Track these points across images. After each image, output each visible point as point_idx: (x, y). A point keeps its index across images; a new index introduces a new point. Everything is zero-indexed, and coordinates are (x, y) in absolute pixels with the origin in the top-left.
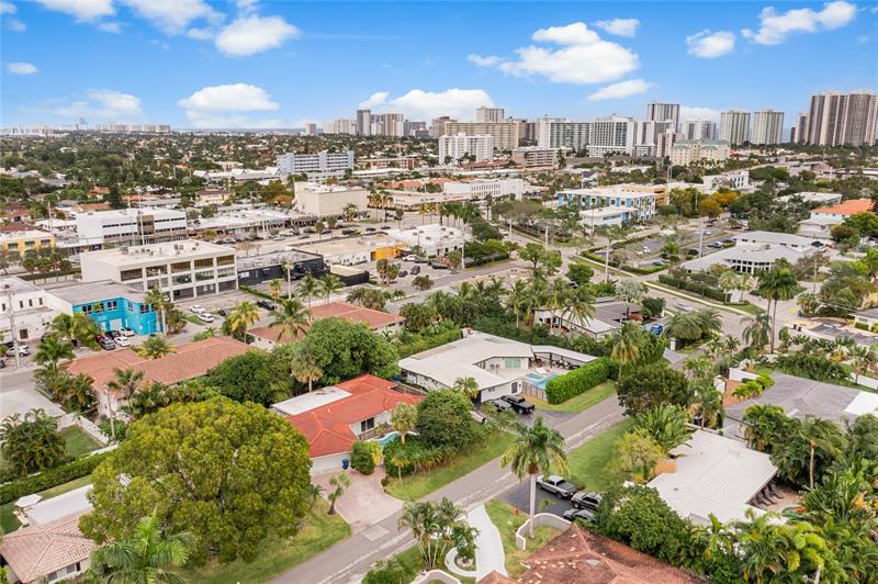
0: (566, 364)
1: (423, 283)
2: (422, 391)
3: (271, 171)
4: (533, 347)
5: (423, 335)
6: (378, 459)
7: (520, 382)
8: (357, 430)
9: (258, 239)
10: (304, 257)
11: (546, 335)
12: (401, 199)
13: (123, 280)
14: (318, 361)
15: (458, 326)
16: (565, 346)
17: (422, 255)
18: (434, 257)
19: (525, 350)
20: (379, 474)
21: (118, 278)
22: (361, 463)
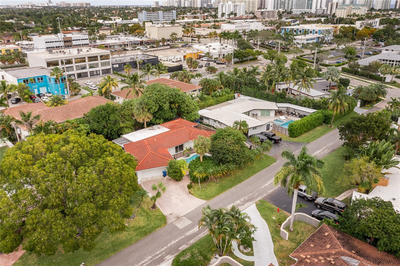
0: (297, 114)
1: (212, 70)
2: (212, 128)
3: (135, 20)
4: (277, 104)
5: (212, 97)
6: (185, 172)
7: (271, 124)
8: (172, 152)
9: (126, 50)
10: (148, 57)
11: (285, 98)
12: (199, 31)
13: (48, 66)
14: (149, 109)
15: (232, 92)
16: (296, 104)
17: (211, 58)
18: (217, 58)
19: (273, 106)
20: (186, 182)
21: (45, 66)
22: (174, 174)
